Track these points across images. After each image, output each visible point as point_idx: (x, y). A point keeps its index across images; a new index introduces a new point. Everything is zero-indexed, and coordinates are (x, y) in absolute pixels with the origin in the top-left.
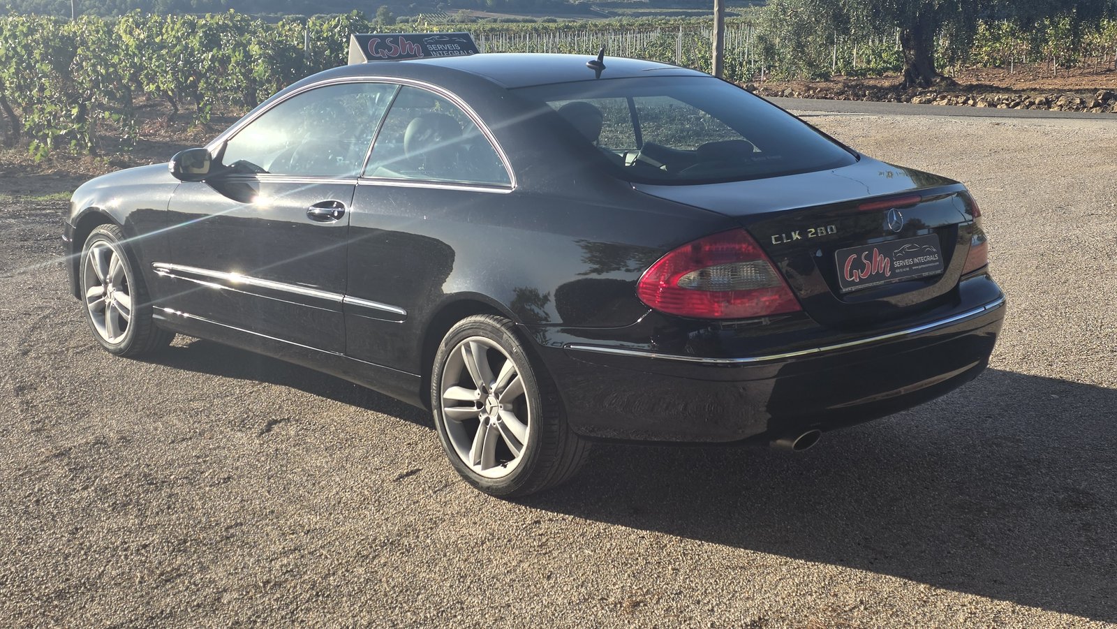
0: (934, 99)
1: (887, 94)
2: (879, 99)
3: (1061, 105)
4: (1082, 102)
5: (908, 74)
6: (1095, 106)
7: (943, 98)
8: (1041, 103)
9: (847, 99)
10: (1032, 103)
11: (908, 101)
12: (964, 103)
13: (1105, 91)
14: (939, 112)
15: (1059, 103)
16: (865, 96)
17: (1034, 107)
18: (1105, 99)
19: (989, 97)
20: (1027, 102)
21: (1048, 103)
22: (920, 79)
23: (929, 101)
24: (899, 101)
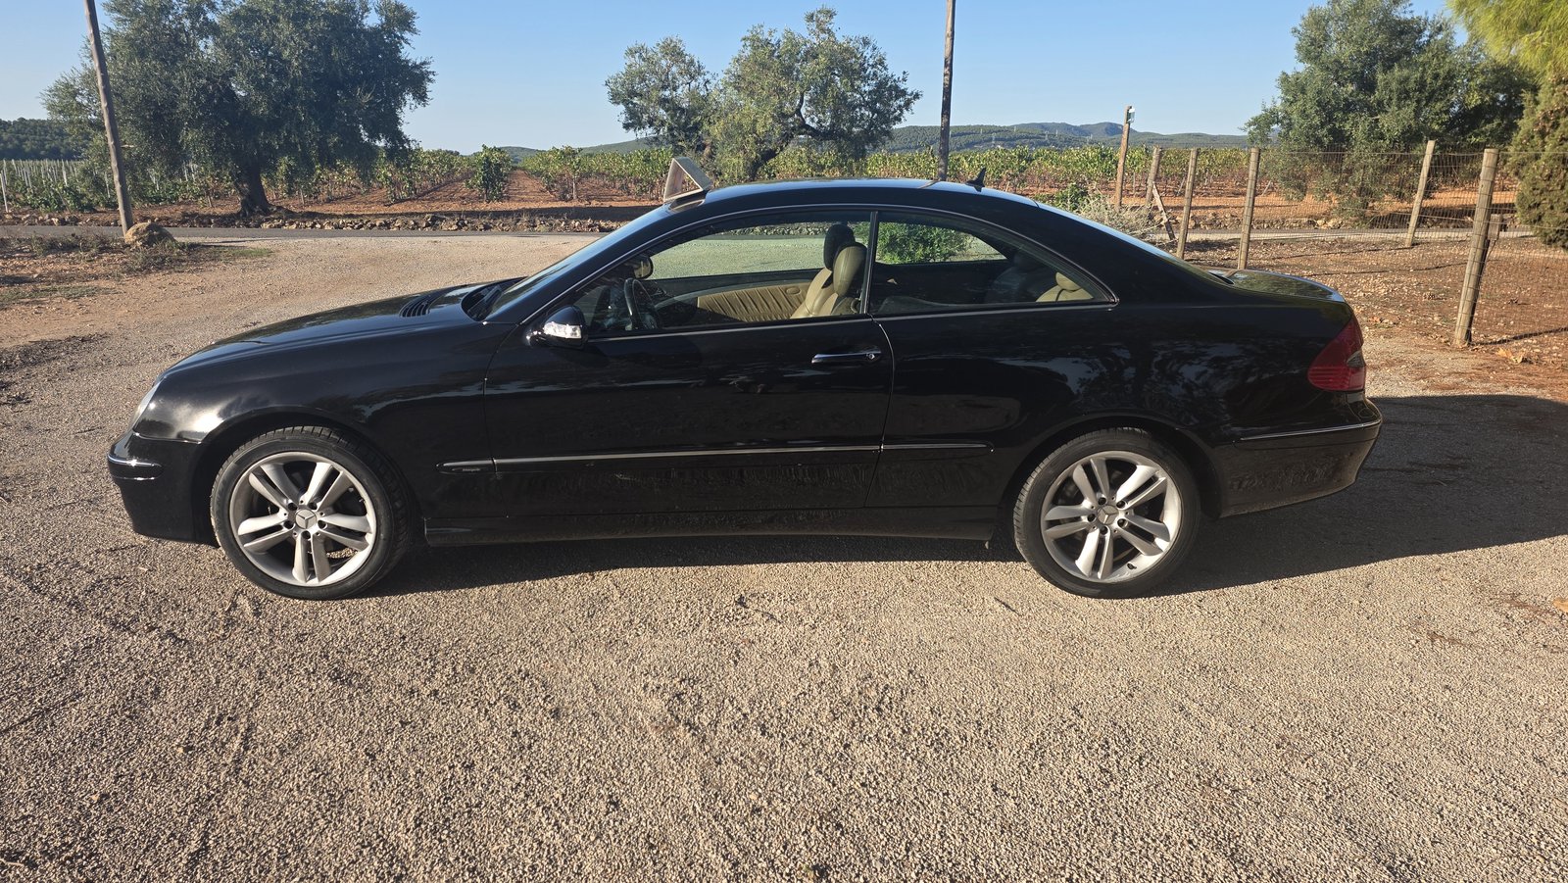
0: (284, 225)
1: (234, 221)
2: (227, 226)
3: (399, 227)
4: (416, 224)
5: (244, 203)
6: (426, 226)
7: (291, 223)
8: (381, 225)
9: (192, 226)
10: (373, 226)
11: (258, 226)
12: (312, 227)
13: (431, 215)
14: (291, 235)
15: (397, 225)
16: (211, 224)
17: (375, 228)
18: (434, 219)
19: (334, 221)
20: (369, 225)
21: (387, 225)
22: (257, 208)
23: (279, 226)
24: (248, 226)
